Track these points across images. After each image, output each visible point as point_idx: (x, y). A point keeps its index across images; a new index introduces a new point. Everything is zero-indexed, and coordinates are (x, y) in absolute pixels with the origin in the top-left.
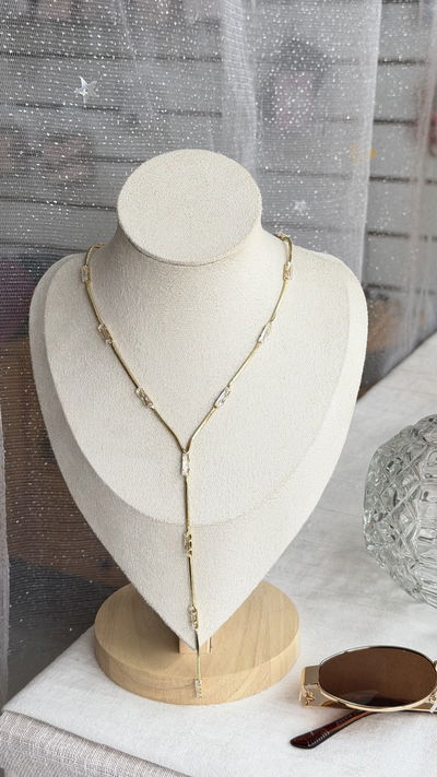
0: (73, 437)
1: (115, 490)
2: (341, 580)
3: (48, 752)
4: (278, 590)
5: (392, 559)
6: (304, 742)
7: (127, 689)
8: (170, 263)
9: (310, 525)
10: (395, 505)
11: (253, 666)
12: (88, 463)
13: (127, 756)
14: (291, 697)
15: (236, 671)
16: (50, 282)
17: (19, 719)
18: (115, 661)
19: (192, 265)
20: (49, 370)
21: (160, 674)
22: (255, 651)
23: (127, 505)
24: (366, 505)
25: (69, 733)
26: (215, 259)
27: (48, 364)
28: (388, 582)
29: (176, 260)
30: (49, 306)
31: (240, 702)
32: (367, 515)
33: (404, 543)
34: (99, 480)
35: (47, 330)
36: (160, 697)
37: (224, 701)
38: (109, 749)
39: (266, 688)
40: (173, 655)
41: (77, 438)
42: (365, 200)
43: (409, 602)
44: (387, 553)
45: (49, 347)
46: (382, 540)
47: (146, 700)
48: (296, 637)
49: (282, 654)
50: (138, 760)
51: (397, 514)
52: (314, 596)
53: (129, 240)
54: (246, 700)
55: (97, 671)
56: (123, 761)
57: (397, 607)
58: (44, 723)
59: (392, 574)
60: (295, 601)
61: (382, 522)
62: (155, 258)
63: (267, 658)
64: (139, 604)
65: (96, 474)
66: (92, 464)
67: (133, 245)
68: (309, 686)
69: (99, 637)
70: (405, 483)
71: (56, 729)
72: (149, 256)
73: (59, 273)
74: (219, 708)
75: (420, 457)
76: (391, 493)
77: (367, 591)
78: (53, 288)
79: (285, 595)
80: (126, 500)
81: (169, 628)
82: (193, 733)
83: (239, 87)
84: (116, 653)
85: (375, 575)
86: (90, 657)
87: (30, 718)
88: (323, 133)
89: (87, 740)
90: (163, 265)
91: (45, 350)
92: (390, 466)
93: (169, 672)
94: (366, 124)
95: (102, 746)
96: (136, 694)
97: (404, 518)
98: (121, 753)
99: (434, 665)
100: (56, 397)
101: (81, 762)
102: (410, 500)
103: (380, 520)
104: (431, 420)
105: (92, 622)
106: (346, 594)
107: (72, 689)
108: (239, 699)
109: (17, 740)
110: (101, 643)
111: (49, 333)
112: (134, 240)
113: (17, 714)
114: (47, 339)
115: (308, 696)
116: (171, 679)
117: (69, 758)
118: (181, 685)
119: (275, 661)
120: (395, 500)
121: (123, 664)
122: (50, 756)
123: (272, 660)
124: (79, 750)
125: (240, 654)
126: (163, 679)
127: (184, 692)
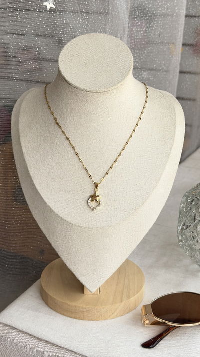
0: (33, 181)
1: (54, 209)
2: (165, 259)
3: (16, 343)
4: (134, 264)
5: (192, 249)
6: (148, 345)
7: (57, 312)
8: (85, 90)
10: (195, 221)
11: (122, 302)
13: (57, 346)
15: (113, 304)
16: (23, 101)
17: (1, 326)
18: (51, 296)
19: (96, 92)
21: (74, 304)
22: (123, 294)
23: (59, 217)
24: (180, 222)
25: (27, 334)
26: (109, 89)
27: (20, 143)
28: (188, 261)
29: (88, 89)
30: (22, 114)
32: (180, 226)
33: (199, 241)
34: (46, 204)
35: (20, 126)
36: (74, 316)
37: (106, 319)
38: (48, 342)
39: (128, 313)
40: (83, 294)
41: (35, 182)
44: (190, 246)
45: (21, 135)
46: (187, 239)
47: (67, 318)
48: (144, 287)
49: (136, 296)
50: (62, 348)
51: (196, 226)
52: (151, 266)
53: (64, 78)
54: (118, 319)
55: (41, 302)
56: (55, 349)
57: (194, 273)
58: (14, 328)
59: (192, 256)
62: (78, 88)
63: (129, 297)
64: (64, 268)
65: (44, 200)
67: (66, 81)
69: (43, 285)
71: (21, 331)
72: (74, 87)
73: (27, 97)
74: (104, 323)
76: (193, 215)
78: (24, 104)
79: (138, 267)
80: (59, 214)
81: (79, 281)
82: (91, 335)
84: (51, 293)
86: (38, 294)
87: (7, 325)
89: (36, 337)
90: (82, 92)
92: (192, 201)
93: (79, 303)
95: (44, 341)
96: (62, 314)
97: (199, 228)
98: (54, 345)
100: (24, 161)
101: (33, 349)
103: (187, 229)
105: (40, 277)
106: (167, 266)
107: (29, 311)
108: (114, 318)
110: (44, 288)
112: (67, 78)
113: (1, 323)
116: (79, 307)
117: (27, 346)
118: (85, 310)
119: (133, 299)
120: (195, 219)
121: (55, 299)
122: (17, 345)
123: (131, 299)
124: (32, 343)
125: (115, 295)
126: (76, 307)
127: (86, 314)
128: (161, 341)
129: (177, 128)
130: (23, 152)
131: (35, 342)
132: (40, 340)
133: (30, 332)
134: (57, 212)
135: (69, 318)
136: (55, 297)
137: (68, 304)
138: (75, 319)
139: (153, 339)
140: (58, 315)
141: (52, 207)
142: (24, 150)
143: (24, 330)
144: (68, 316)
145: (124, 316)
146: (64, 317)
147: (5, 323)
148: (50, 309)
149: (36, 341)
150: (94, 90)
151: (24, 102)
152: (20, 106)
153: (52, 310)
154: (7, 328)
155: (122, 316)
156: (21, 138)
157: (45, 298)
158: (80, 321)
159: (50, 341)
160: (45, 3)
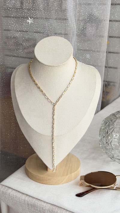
0: (21, 112)
2: (93, 155)
3: (11, 195)
4: (76, 156)
6: (79, 195)
7: (33, 180)
8: (47, 66)
10: (107, 134)
11: (67, 175)
13: (32, 197)
14: (76, 184)
15: (62, 176)
17: (4, 187)
18: (30, 172)
21: (42, 176)
22: (68, 171)
23: (34, 130)
24: (100, 134)
25: (17, 191)
26: (60, 65)
28: (105, 156)
29: (49, 65)
30: (16, 77)
32: (100, 137)
33: (110, 144)
34: (27, 123)
35: (15, 83)
36: (42, 182)
37: (59, 184)
38: (27, 195)
39: (70, 181)
40: (47, 171)
43: (111, 161)
44: (105, 147)
45: (15, 88)
46: (104, 143)
48: (79, 168)
49: (75, 173)
50: (34, 198)
51: (108, 137)
52: (85, 158)
53: (37, 59)
54: (65, 184)
55: (25, 175)
56: (31, 198)
57: (108, 162)
58: (10, 188)
59: (106, 153)
60: (80, 160)
62: (44, 64)
63: (71, 173)
66: (25, 119)
67: (38, 61)
68: (82, 181)
70: (110, 128)
71: (14, 189)
72: (42, 64)
73: (19, 69)
74: (57, 186)
75: (114, 121)
77: (100, 158)
78: (17, 72)
79: (77, 158)
80: (34, 129)
81: (44, 164)
84: (30, 170)
85: (103, 154)
86: (24, 171)
87: (7, 186)
88: (94, 35)
94: (106, 34)
95: (25, 194)
96: (35, 181)
97: (110, 138)
98: (30, 196)
99: (115, 176)
101: (19, 198)
102: (111, 133)
104: (118, 112)
105: (25, 164)
106: (94, 159)
107: (18, 180)
108: (63, 184)
109: (3, 192)
110: (27, 168)
113: (3, 185)
114: (15, 86)
115: (81, 184)
116: (45, 178)
117: (16, 197)
118: (47, 179)
119: (73, 174)
120: (107, 132)
122: (11, 196)
123: (72, 174)
124: (19, 195)
125: (64, 172)
126: (43, 177)
127: (48, 181)
128: (86, 194)
129: (96, 85)
132: (23, 194)
133: (18, 190)
134: (33, 127)
135: (39, 184)
136: (32, 173)
137: (39, 176)
138: (42, 184)
141: (30, 125)
142: (17, 96)
144: (39, 182)
145: (68, 183)
146: (37, 183)
147: (6, 185)
148: (30, 179)
149: (21, 194)
150: (52, 65)
151: (17, 71)
152: (15, 73)
154: (7, 188)
156: (15, 90)
157: (28, 174)
158: (45, 185)
160: (28, 21)
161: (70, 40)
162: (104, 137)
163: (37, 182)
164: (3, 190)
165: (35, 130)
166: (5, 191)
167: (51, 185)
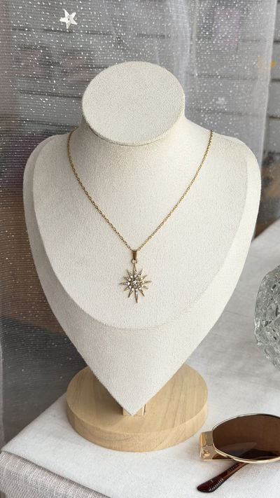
1: (77, 302)
2: (240, 364)
3: (30, 482)
4: (195, 371)
5: (274, 353)
7: (87, 439)
8: (117, 143)
9: (220, 324)
10: (276, 315)
11: (173, 426)
12: (60, 283)
13: (83, 487)
15: (161, 430)
16: (38, 155)
17: (11, 458)
18: (78, 419)
19: (133, 145)
20: (35, 217)
21: (108, 429)
22: (176, 415)
24: (257, 315)
25: (44, 469)
26: (150, 141)
27: (34, 213)
29: (122, 141)
30: (36, 172)
31: (164, 450)
32: (257, 321)
34: (67, 296)
36: (108, 445)
37: (152, 450)
38: (71, 482)
39: (182, 441)
40: (121, 416)
41: (53, 265)
42: (266, 97)
44: (271, 348)
45: (35, 201)
46: (267, 340)
48: (205, 406)
49: (194, 418)
50: (90, 490)
51: (278, 322)
52: (220, 375)
53: (90, 127)
54: (168, 450)
55: (66, 424)
56: (80, 491)
58: (28, 461)
59: (275, 363)
60: (206, 378)
61: (268, 327)
62: (107, 140)
63: (183, 420)
67: (92, 130)
69: (70, 402)
71: (36, 465)
72: (103, 139)
73: (44, 149)
74: (150, 455)
76: (275, 309)
77: (257, 372)
78: (40, 159)
79: (200, 377)
80: (85, 310)
81: (114, 400)
82: (130, 473)
83: (178, 17)
84: (79, 413)
85: (263, 361)
86: (63, 414)
87: (19, 457)
88: (237, 49)
89: (56, 475)
90: (112, 145)
91: (33, 203)
92: (274, 288)
93: (114, 427)
94: (267, 43)
95: (67, 480)
98: (79, 485)
100: (39, 236)
101: (52, 491)
103: (266, 325)
105: (65, 391)
106: (242, 374)
107: (49, 438)
109: (9, 473)
110: (70, 406)
111: (35, 191)
112: (93, 126)
113: (10, 454)
114: (34, 196)
116: (115, 434)
117: (44, 487)
118: (122, 438)
119: (188, 423)
120: (276, 312)
121: (83, 422)
122: (31, 485)
123: (187, 423)
124: (51, 482)
125: (165, 417)
126: (110, 433)
127: (124, 443)
128: (223, 482)
129: (248, 189)
130: (37, 225)
131: (55, 480)
132: (61, 478)
133: (48, 467)
134: (82, 306)
135: (101, 448)
137: (99, 429)
138: (110, 450)
139: (213, 479)
140: (88, 443)
141: (75, 301)
142: (40, 223)
143: (41, 465)
144: (101, 446)
145: (176, 446)
146: (96, 447)
147: (17, 454)
148: (78, 436)
150: (130, 142)
151: (40, 156)
152: (35, 160)
153: (80, 437)
154: (19, 461)
155: (175, 445)
156: (35, 207)
157: (71, 420)
158: (117, 453)
159: (74, 480)
160: (62, 20)
161: (176, 64)
162: (267, 323)
163: (96, 444)
164: (10, 468)
165: (87, 312)
166: (14, 470)
167: (133, 453)
